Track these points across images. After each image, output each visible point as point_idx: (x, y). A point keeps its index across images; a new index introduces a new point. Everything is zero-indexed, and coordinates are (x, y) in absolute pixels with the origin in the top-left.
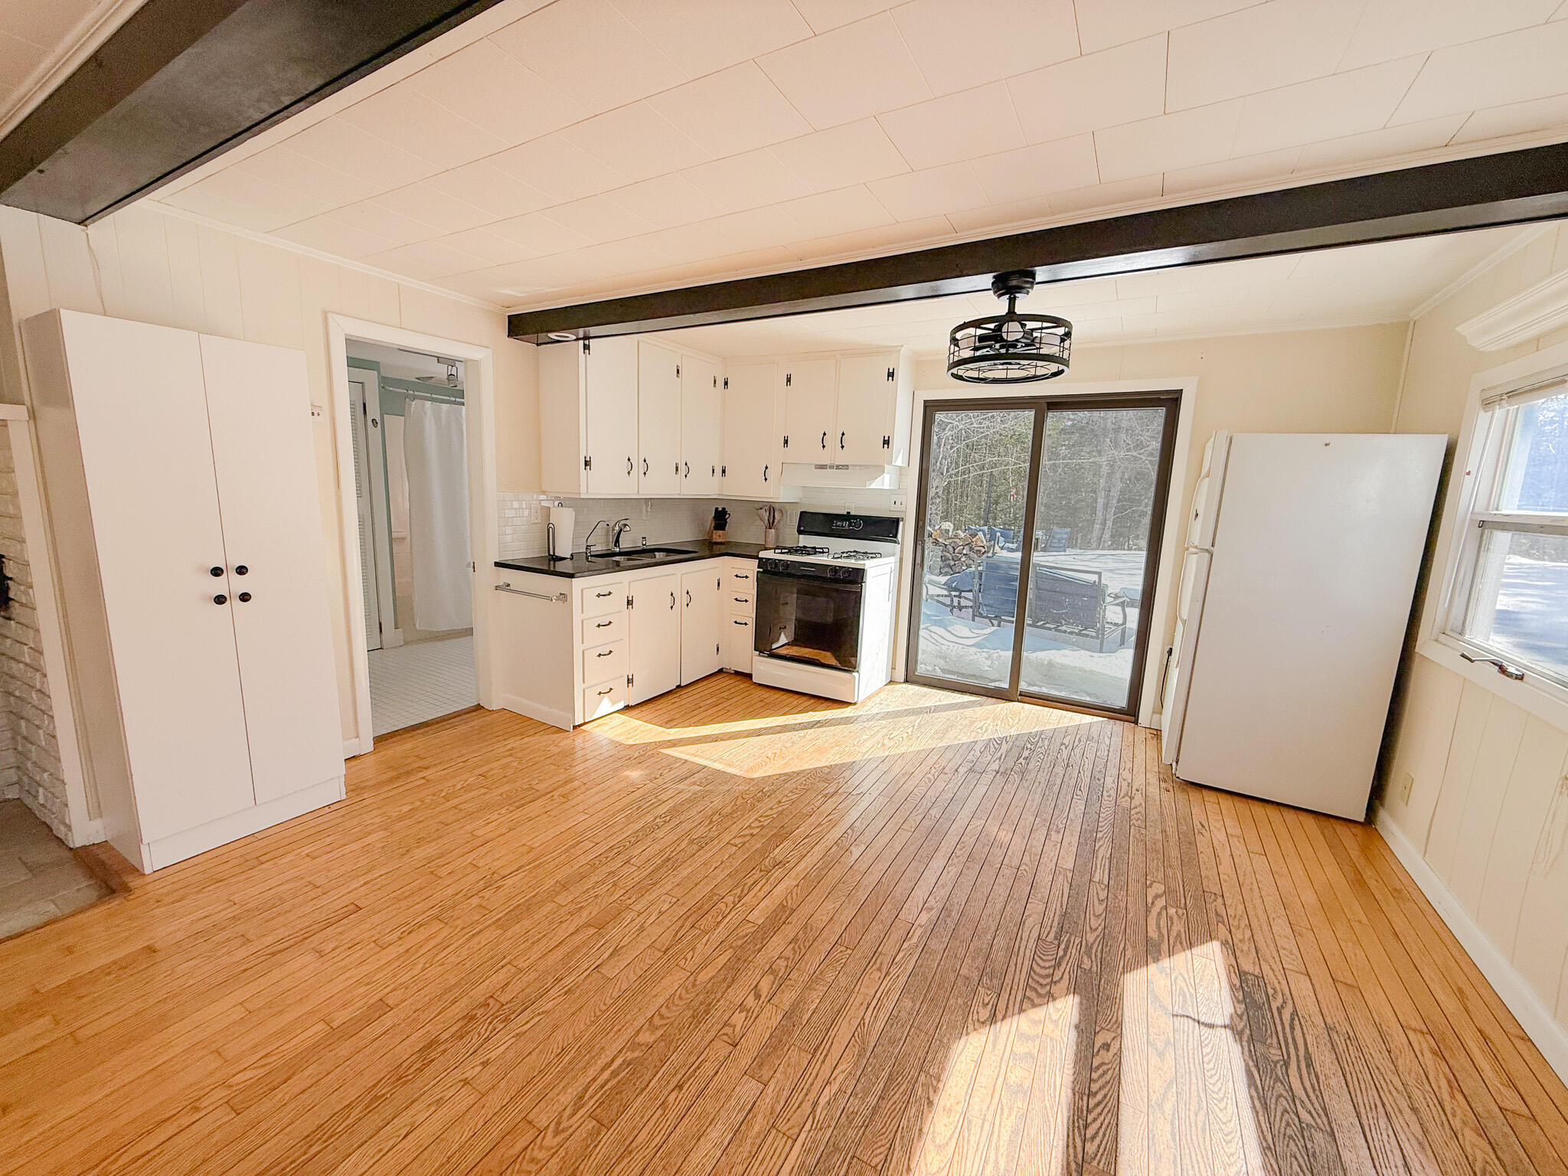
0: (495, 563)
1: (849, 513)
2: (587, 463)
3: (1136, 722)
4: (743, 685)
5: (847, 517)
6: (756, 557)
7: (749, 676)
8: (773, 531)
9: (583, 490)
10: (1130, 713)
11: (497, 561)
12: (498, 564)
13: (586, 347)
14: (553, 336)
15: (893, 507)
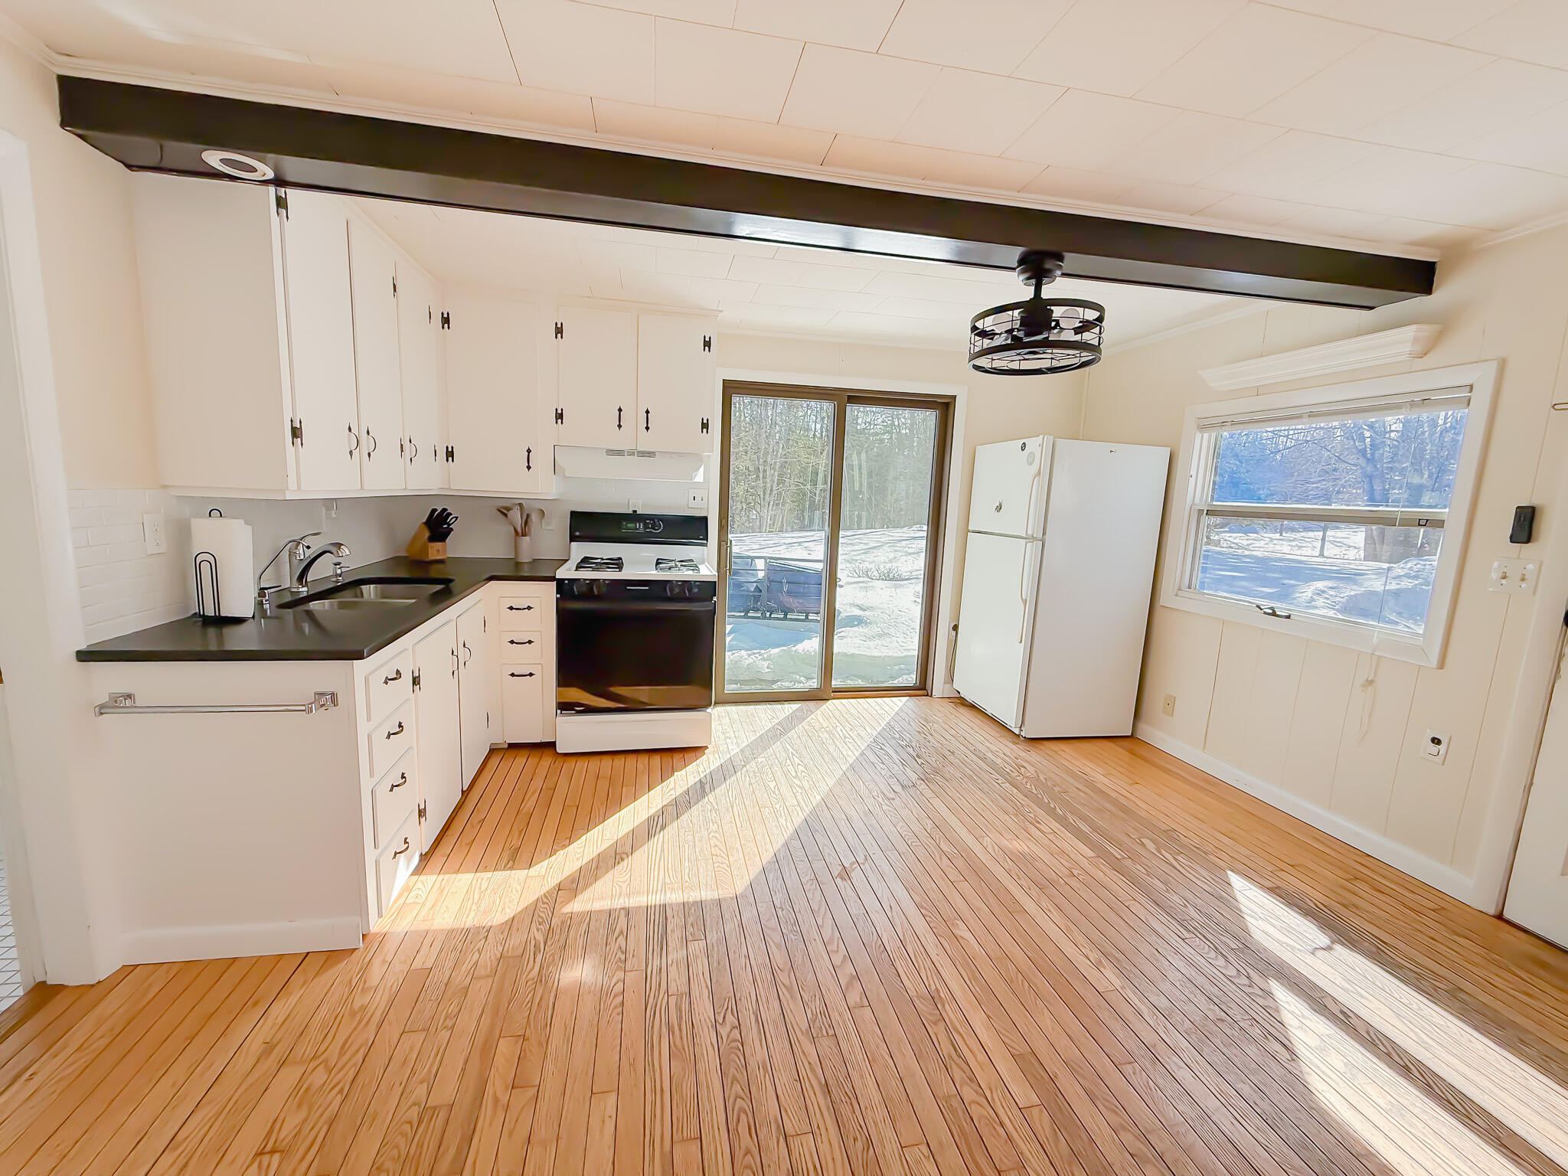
0: (79, 653)
1: (635, 511)
2: (296, 433)
3: (929, 695)
4: (546, 761)
5: (634, 517)
6: (552, 579)
7: (552, 745)
8: (527, 538)
9: (292, 484)
10: (922, 688)
11: (83, 647)
12: (84, 656)
13: (281, 203)
14: (213, 158)
15: (692, 503)
